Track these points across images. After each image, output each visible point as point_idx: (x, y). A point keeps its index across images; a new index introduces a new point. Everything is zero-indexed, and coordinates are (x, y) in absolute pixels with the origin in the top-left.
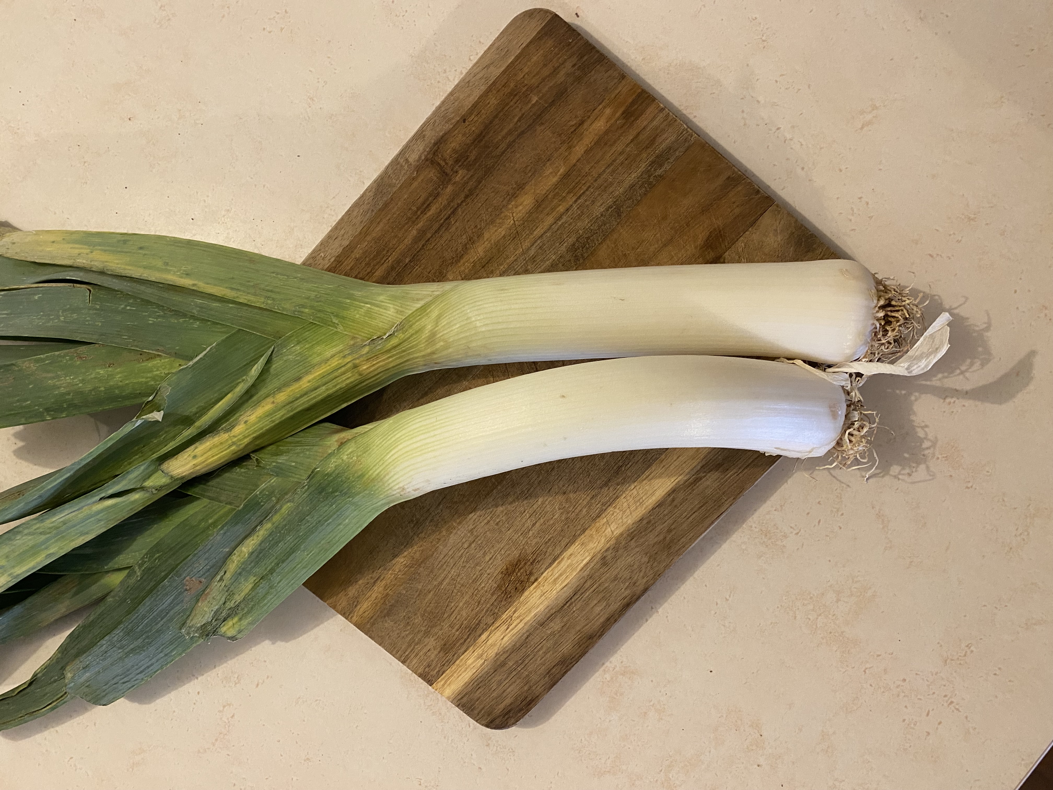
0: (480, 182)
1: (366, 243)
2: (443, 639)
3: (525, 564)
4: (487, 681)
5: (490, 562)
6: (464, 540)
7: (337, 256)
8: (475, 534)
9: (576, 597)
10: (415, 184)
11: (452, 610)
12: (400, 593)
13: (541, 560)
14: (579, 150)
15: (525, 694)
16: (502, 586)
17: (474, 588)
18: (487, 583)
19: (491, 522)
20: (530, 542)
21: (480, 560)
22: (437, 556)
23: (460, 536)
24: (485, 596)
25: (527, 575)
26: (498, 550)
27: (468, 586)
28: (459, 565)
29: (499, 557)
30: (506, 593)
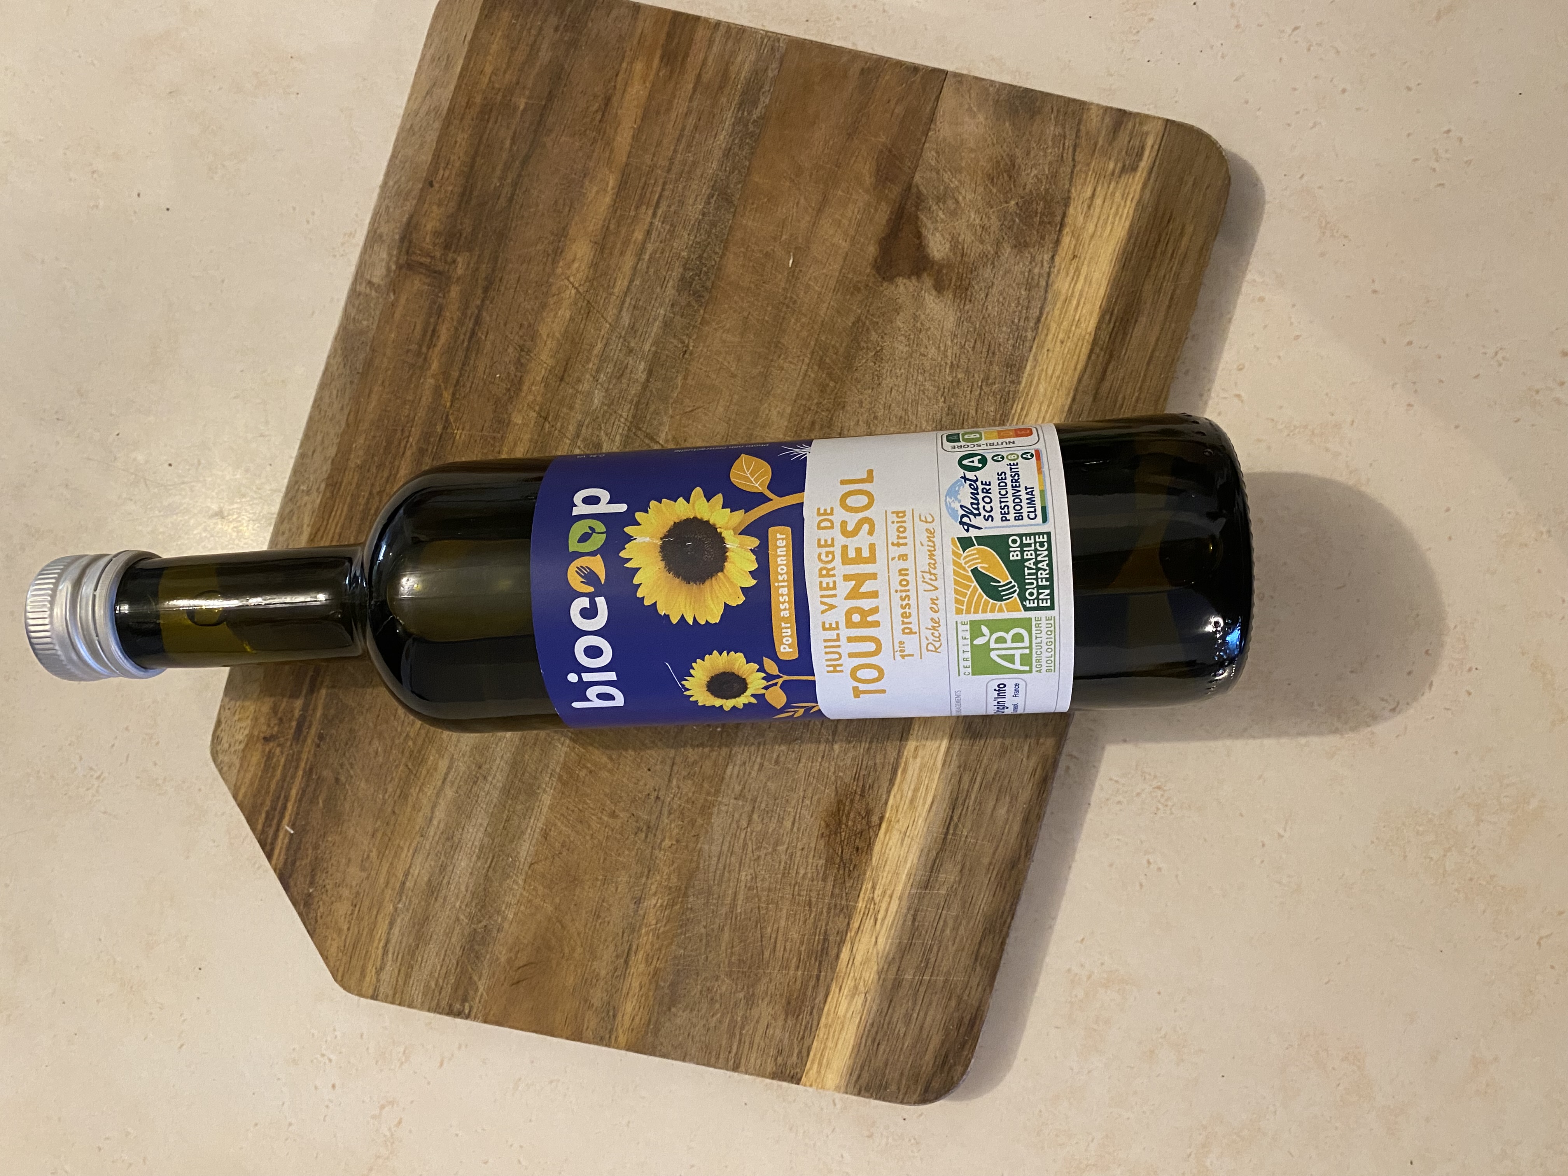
0: (496, 259)
1: (364, 435)
2: (781, 995)
3: (852, 801)
4: (885, 1026)
5: (795, 829)
6: (737, 816)
7: (328, 478)
8: (750, 797)
9: (957, 813)
10: (399, 312)
11: (773, 940)
12: (675, 957)
13: (874, 782)
14: (623, 139)
15: (956, 1015)
16: (832, 858)
17: (790, 885)
18: (807, 866)
19: (766, 763)
20: (842, 764)
21: (779, 834)
22: (707, 863)
23: (727, 812)
24: (814, 888)
25: (863, 818)
26: (798, 804)
27: (778, 886)
28: (748, 860)
29: (805, 813)
30: (845, 864)
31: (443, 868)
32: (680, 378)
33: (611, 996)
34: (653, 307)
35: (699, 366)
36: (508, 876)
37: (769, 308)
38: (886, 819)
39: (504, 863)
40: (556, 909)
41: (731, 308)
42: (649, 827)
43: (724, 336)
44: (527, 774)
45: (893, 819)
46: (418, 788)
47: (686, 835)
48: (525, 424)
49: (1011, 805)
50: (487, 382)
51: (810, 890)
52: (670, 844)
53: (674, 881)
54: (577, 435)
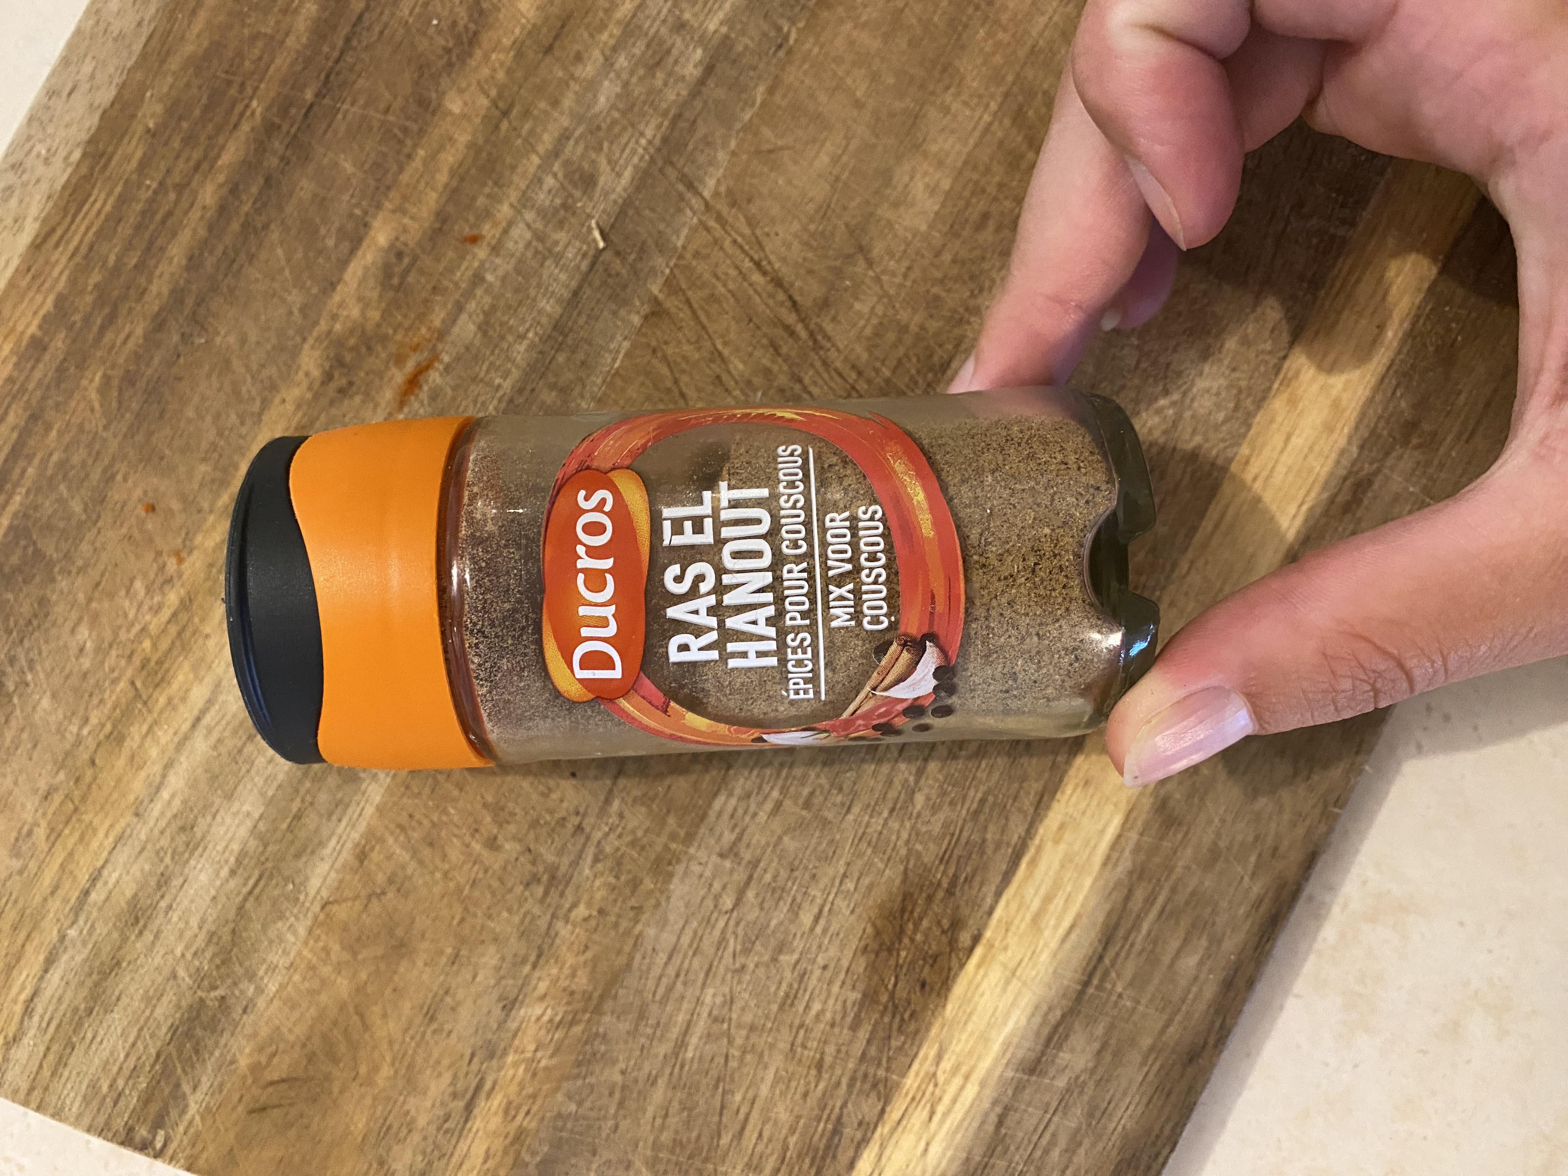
1: (170, 79)
3: (930, 899)
5: (819, 930)
6: (717, 886)
7: (90, 142)
8: (747, 857)
9: (1112, 952)
11: (741, 1116)
12: (559, 1115)
16: (875, 993)
17: (791, 1026)
18: (828, 997)
19: (788, 803)
20: (924, 829)
21: (786, 932)
22: (647, 961)
23: (701, 876)
24: (833, 1039)
25: (944, 932)
26: (833, 885)
27: (769, 1025)
28: (722, 970)
29: (841, 903)
30: (896, 1007)
31: (164, 881)
32: (761, 89)
33: (430, 1163)
35: (800, 76)
36: (282, 917)
38: (984, 941)
39: (276, 893)
40: (358, 990)
42: (553, 877)
43: (855, 33)
45: (997, 944)
46: (145, 728)
47: (619, 904)
48: (464, 116)
49: (1207, 955)
50: (414, 30)
51: (825, 1042)
52: (586, 913)
53: (582, 981)
54: (556, 153)
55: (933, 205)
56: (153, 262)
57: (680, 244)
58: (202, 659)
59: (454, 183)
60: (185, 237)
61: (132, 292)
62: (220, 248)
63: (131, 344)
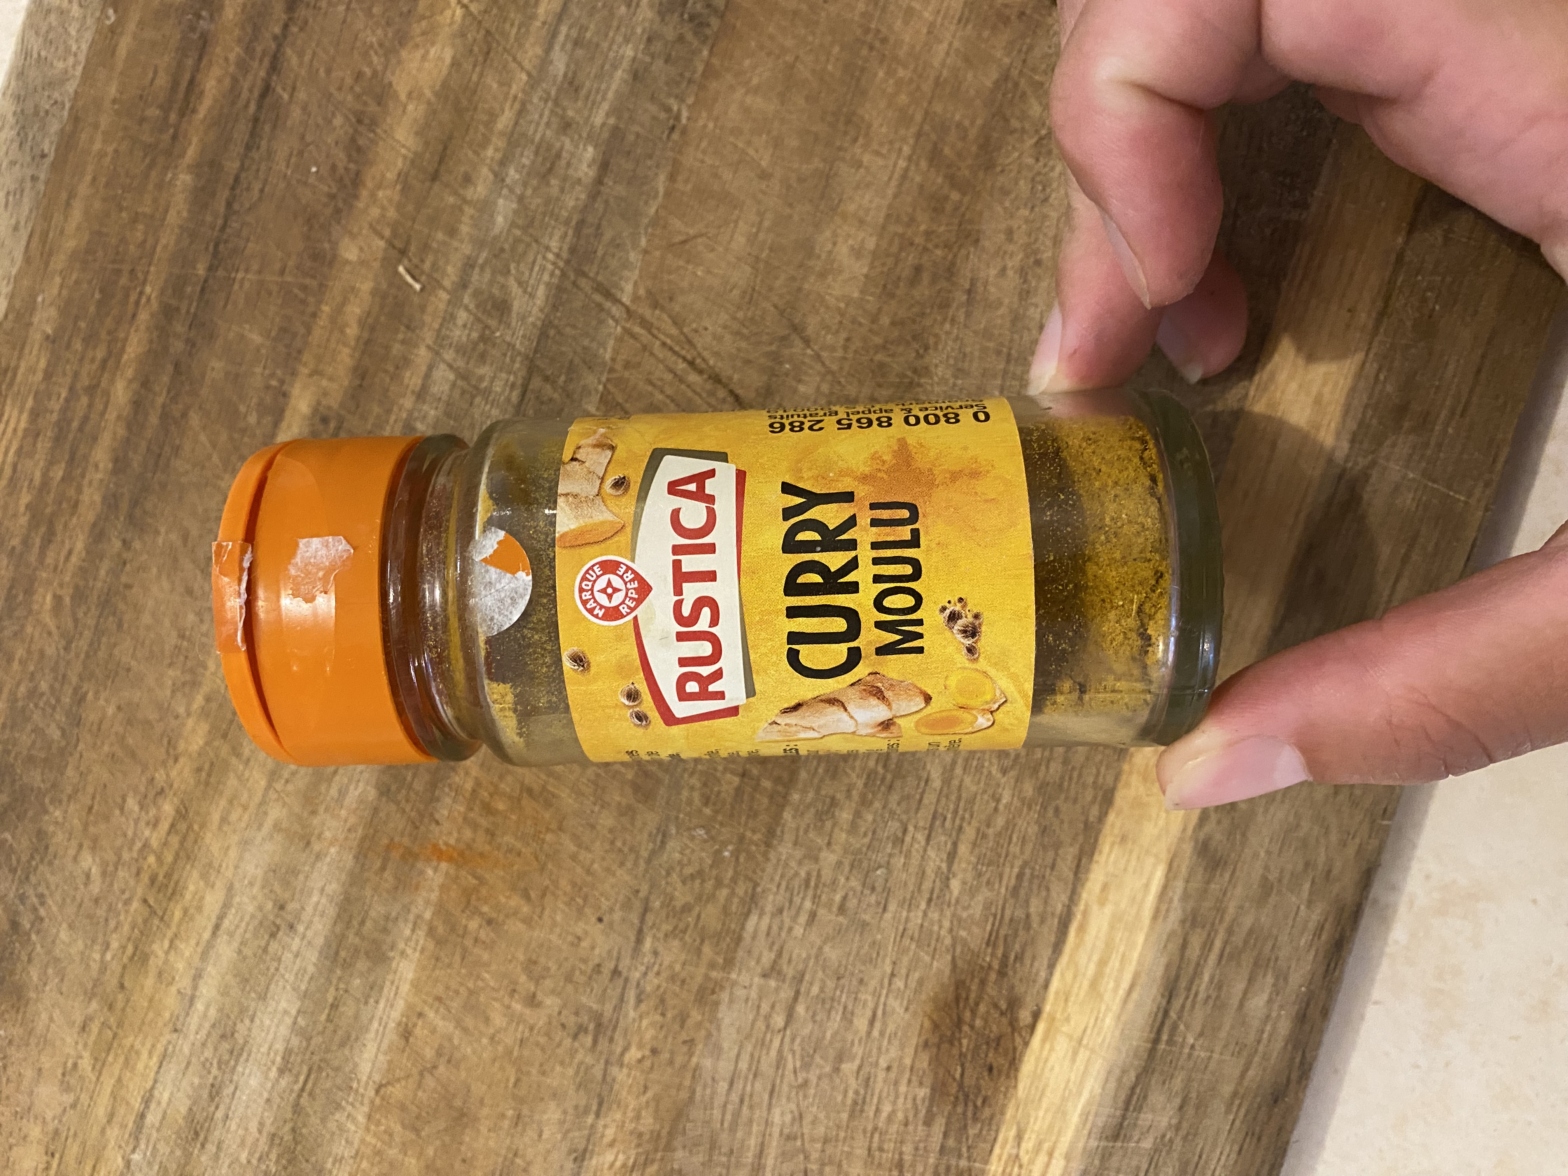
1: (58, 280)
3: (983, 983)
5: (876, 1033)
6: (765, 1007)
8: (791, 973)
9: (1177, 1004)
13: (1023, 948)
16: (944, 1084)
17: (865, 1131)
18: (897, 1097)
19: (821, 912)
21: (844, 1040)
22: (708, 1091)
23: (747, 1000)
24: (909, 1137)
25: (1002, 1014)
26: (882, 987)
27: (842, 1134)
28: (785, 1088)
29: (895, 1004)
30: (967, 1096)
31: (215, 1092)
32: (662, 179)
34: (613, 41)
35: (700, 156)
36: (338, 1107)
37: (836, 49)
38: (1044, 1016)
40: (427, 1167)
41: (761, 47)
42: (599, 1025)
43: (749, 100)
44: (369, 924)
45: (1058, 1016)
46: (166, 944)
47: (670, 1039)
48: (362, 263)
49: (1276, 990)
50: (294, 182)
51: (902, 1142)
52: (639, 1055)
53: (648, 1122)
54: (463, 284)
55: (861, 268)
56: (79, 471)
57: (608, 356)
58: (210, 865)
59: (366, 335)
60: (106, 440)
61: (64, 505)
62: (144, 444)
63: (74, 559)
